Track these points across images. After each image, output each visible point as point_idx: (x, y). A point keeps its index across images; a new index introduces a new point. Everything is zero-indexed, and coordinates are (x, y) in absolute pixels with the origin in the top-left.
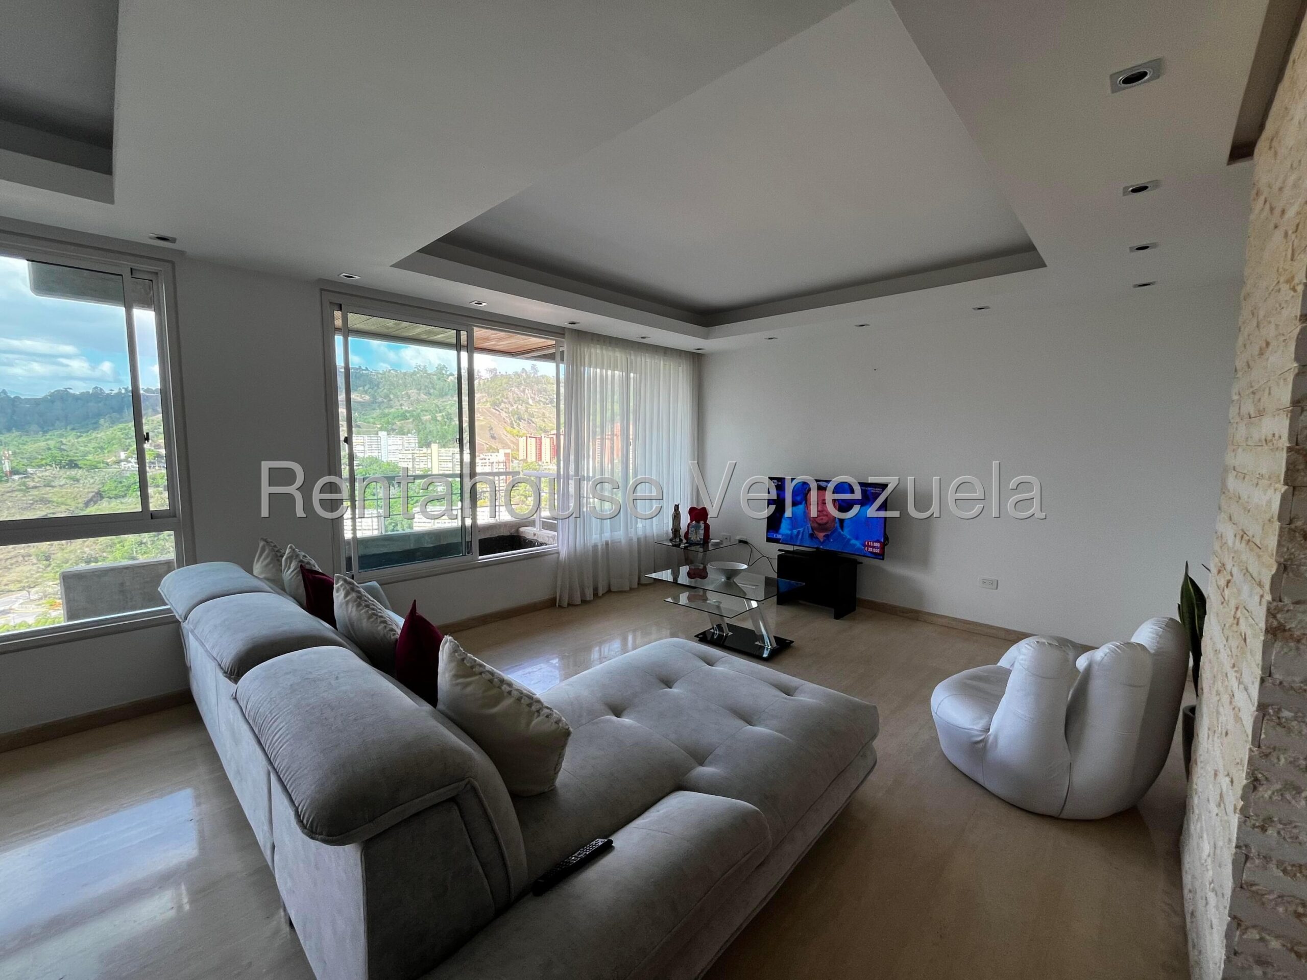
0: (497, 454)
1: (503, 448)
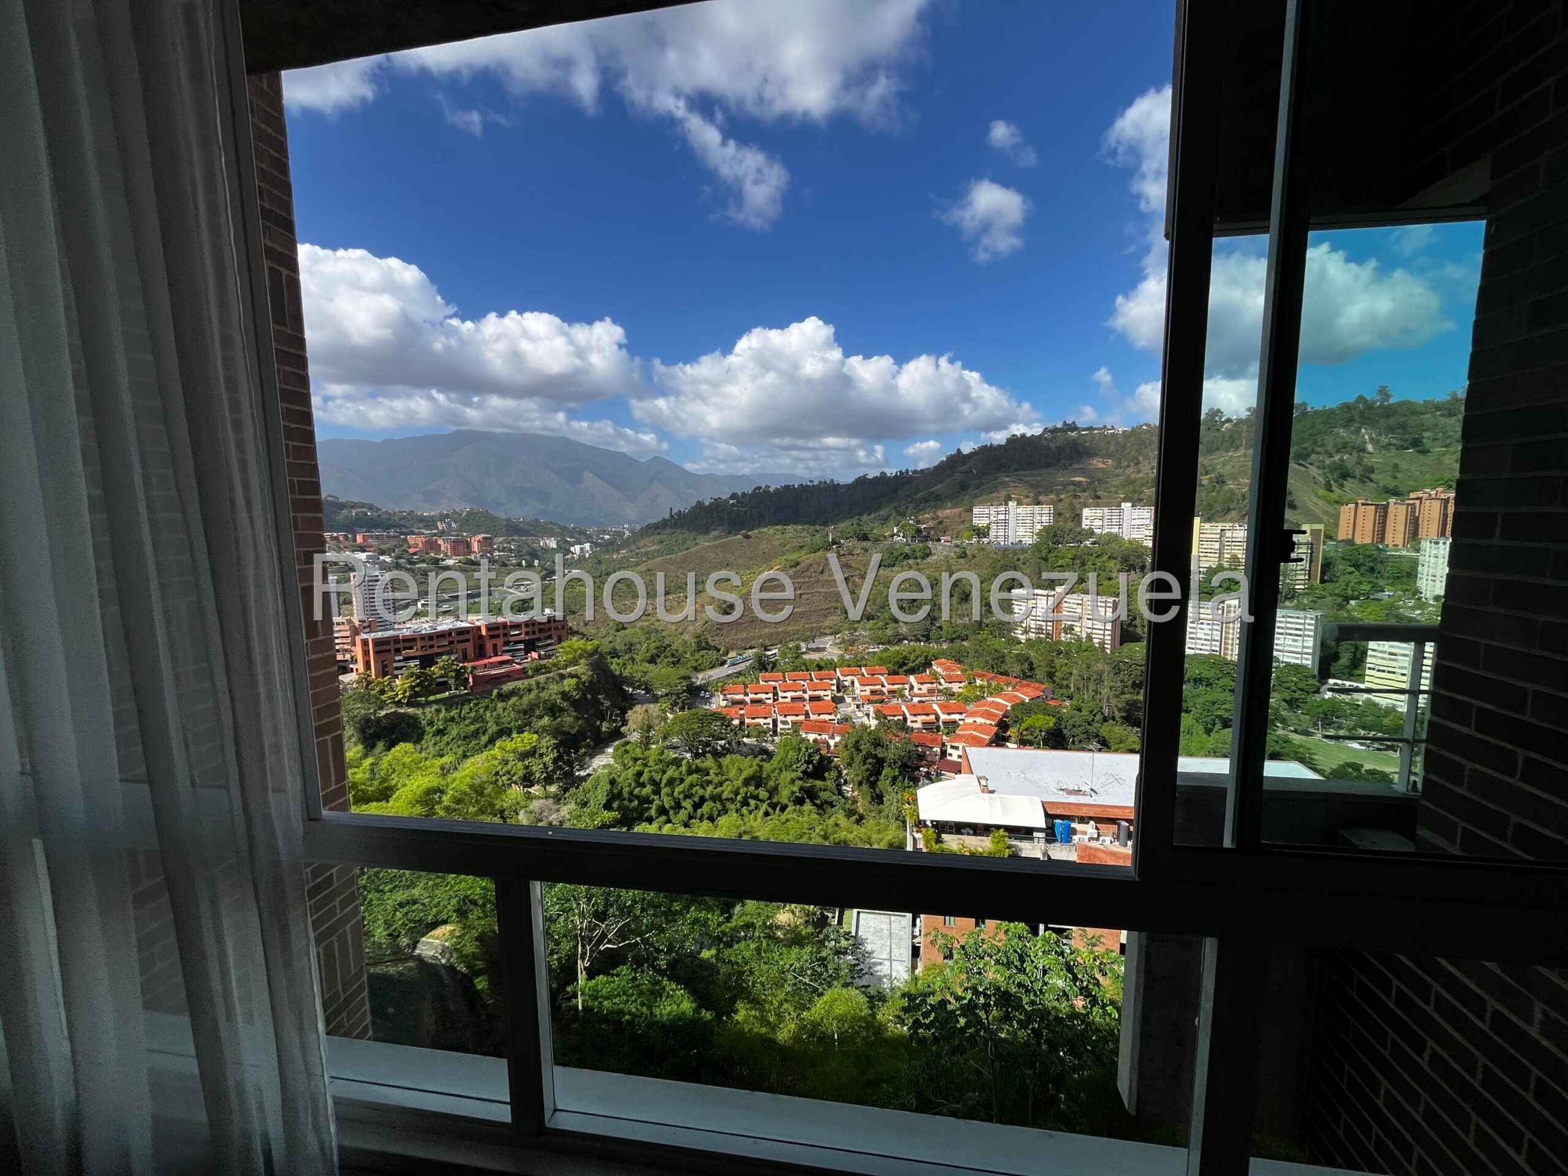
1: (1309, 521)
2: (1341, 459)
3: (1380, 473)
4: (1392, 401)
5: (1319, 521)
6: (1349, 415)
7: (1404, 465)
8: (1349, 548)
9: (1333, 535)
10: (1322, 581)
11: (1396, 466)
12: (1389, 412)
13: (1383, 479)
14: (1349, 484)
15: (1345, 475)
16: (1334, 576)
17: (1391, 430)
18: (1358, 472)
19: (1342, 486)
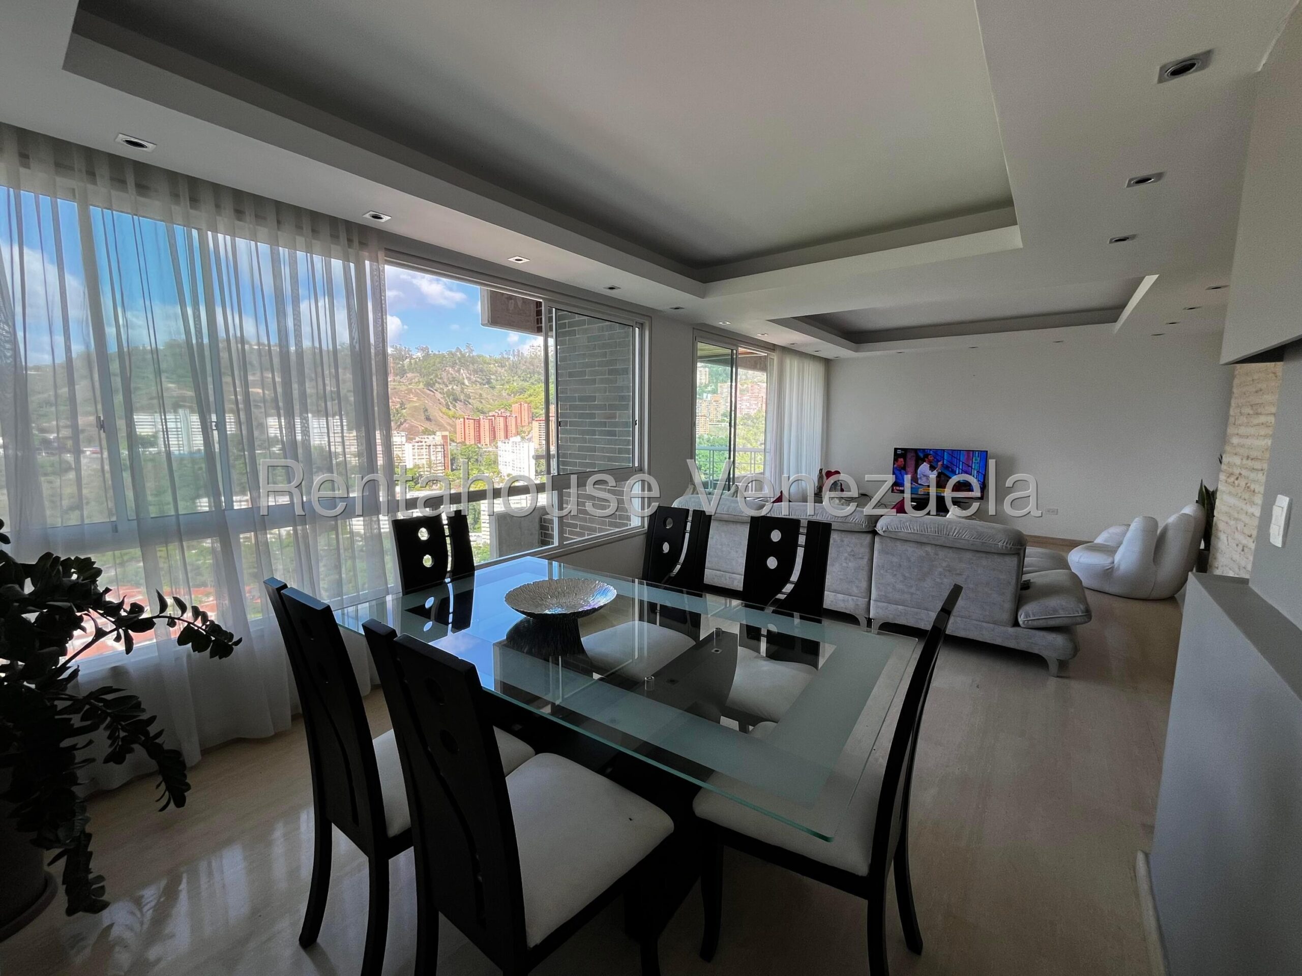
0: (433, 436)
1: (440, 430)
2: (452, 388)
3: (474, 399)
4: (474, 354)
5: (446, 430)
6: (453, 359)
7: (484, 395)
8: (464, 447)
9: (454, 439)
10: (453, 470)
11: (481, 395)
12: (473, 361)
13: (475, 403)
14: (459, 405)
15: (456, 400)
16: (458, 466)
17: (476, 372)
18: (462, 397)
19: (455, 407)
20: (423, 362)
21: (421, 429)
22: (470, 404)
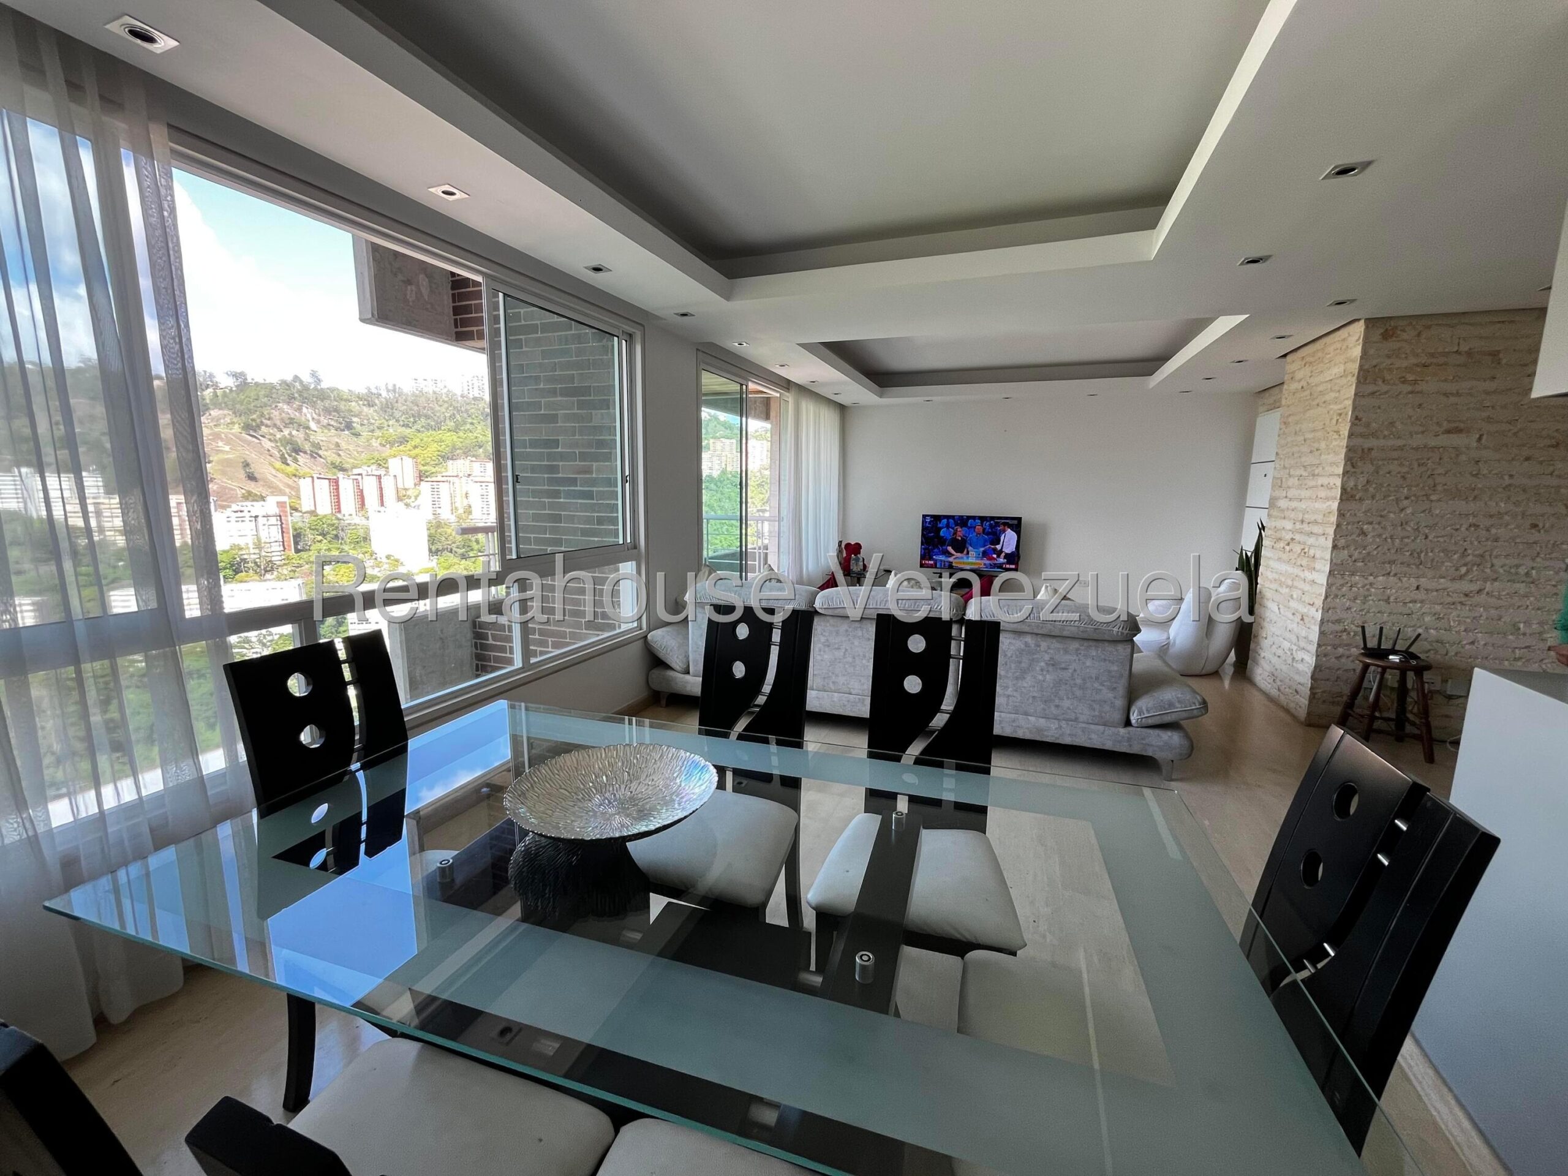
0: (262, 503)
1: (273, 494)
3: (326, 450)
4: (323, 385)
5: (284, 494)
8: (313, 518)
9: (297, 506)
10: (297, 551)
11: (337, 445)
12: (323, 395)
13: (330, 455)
14: (302, 458)
15: (297, 450)
16: (306, 545)
17: (327, 411)
18: (307, 447)
19: (296, 460)
20: (238, 394)
21: (240, 492)
22: (320, 457)
